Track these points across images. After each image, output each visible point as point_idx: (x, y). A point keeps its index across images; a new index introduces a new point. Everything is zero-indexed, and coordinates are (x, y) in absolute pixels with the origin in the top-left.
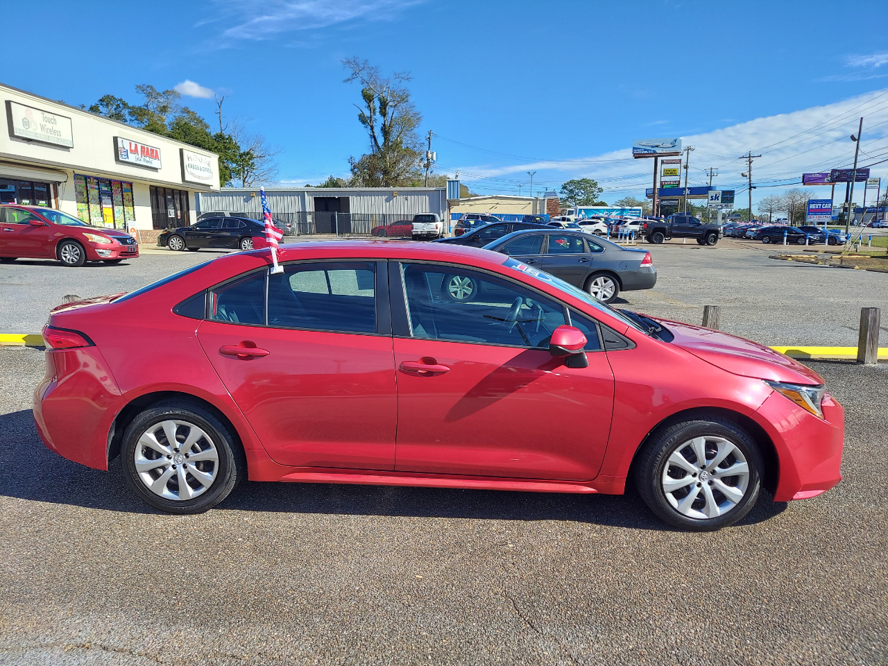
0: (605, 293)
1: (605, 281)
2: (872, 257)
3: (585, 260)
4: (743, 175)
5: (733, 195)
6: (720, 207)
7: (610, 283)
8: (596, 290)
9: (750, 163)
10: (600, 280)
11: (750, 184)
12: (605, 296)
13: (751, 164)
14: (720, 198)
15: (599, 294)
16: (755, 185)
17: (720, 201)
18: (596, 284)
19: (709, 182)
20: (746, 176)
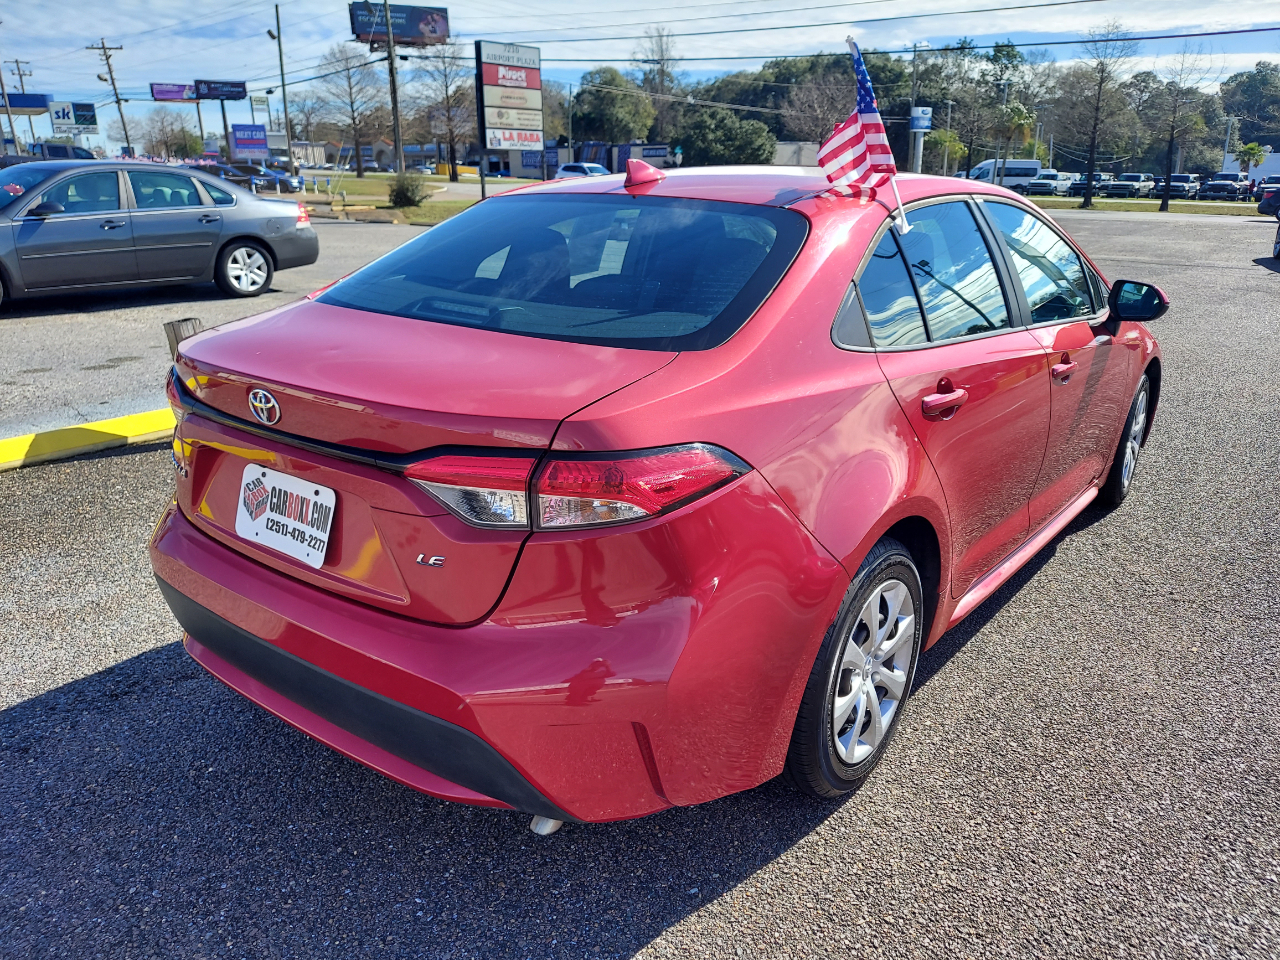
0: (252, 275)
1: (250, 256)
2: (377, 208)
3: (207, 219)
4: (99, 77)
5: (94, 111)
6: (76, 131)
7: (258, 259)
8: (237, 273)
9: (108, 58)
10: (240, 253)
11: (116, 94)
12: (254, 283)
13: (110, 60)
14: (71, 115)
15: (244, 279)
16: (125, 97)
17: (73, 120)
18: (235, 261)
19: (18, 85)
20: (106, 80)
